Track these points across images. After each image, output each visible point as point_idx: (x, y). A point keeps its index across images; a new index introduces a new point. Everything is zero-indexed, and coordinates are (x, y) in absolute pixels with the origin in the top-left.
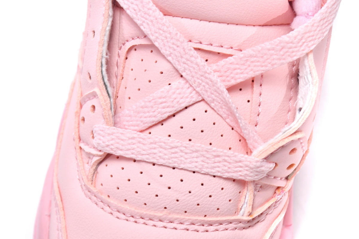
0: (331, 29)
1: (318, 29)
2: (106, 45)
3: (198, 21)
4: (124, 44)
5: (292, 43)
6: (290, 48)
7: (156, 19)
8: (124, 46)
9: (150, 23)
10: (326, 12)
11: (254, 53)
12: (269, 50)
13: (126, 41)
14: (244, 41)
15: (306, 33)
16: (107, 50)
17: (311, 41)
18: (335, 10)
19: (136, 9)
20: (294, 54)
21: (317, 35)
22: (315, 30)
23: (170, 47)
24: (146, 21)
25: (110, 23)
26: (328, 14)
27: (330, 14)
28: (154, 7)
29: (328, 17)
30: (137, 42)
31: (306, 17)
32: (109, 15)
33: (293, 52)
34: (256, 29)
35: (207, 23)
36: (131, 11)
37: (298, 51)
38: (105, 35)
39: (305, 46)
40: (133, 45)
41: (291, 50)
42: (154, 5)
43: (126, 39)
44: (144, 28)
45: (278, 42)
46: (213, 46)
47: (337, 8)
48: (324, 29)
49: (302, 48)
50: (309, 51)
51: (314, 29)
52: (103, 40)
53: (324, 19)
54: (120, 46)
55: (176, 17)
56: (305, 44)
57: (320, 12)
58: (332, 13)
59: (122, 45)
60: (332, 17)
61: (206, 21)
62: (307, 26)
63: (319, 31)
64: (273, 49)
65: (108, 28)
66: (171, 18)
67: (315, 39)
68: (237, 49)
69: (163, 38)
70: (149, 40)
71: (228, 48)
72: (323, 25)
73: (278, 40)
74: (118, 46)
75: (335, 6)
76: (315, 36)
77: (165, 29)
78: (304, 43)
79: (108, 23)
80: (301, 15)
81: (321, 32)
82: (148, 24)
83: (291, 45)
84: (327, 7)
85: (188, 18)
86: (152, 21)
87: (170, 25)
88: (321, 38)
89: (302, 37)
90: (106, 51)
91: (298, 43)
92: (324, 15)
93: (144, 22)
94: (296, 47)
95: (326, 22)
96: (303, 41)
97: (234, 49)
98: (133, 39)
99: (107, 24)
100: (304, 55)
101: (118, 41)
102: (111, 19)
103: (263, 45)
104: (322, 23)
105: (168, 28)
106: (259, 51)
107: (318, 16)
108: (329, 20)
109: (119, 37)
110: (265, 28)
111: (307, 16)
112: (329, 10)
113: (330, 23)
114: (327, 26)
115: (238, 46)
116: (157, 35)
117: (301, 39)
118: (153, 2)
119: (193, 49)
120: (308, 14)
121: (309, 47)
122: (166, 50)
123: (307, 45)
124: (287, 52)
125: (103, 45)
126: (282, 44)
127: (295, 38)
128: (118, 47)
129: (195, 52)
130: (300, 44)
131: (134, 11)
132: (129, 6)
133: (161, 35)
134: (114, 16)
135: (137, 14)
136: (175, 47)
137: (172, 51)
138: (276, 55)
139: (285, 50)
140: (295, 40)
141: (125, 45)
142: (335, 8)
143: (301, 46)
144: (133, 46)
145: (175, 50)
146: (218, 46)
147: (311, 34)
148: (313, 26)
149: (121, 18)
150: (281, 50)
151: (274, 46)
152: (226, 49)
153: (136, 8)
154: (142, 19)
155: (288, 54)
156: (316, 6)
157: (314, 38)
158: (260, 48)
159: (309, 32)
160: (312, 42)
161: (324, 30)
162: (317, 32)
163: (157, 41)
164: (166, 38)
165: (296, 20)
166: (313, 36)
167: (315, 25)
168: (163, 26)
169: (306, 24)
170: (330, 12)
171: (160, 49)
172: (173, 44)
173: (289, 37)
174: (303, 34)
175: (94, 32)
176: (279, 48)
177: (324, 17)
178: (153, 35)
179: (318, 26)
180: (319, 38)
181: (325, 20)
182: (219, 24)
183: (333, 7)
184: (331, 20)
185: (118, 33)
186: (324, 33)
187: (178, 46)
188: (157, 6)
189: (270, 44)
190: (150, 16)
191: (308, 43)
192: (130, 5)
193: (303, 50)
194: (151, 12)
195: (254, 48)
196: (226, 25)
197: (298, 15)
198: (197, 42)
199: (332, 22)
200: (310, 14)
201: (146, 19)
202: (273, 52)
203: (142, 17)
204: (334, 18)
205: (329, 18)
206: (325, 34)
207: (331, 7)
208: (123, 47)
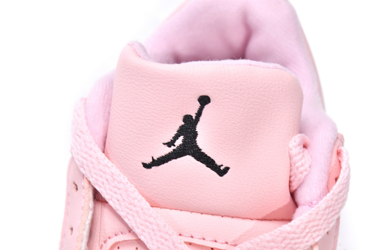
0: (338, 220)
1: (323, 218)
2: (85, 240)
3: (189, 213)
4: (105, 242)
5: (294, 233)
6: (292, 239)
7: (142, 210)
8: (106, 244)
9: (135, 215)
10: (332, 200)
11: (252, 246)
12: (269, 242)
13: (108, 239)
14: (241, 236)
15: (309, 222)
16: (86, 246)
17: (315, 232)
18: (343, 199)
19: (119, 199)
20: (297, 246)
21: (322, 225)
22: (320, 219)
23: (157, 241)
24: (130, 212)
25: (90, 217)
26: (334, 202)
27: (337, 203)
28: (140, 197)
29: (334, 205)
30: (121, 238)
31: (310, 206)
32: (89, 208)
33: (295, 244)
34: (254, 223)
35: (199, 215)
36: (114, 202)
37: (301, 243)
38: (84, 229)
39: (309, 237)
40: (116, 241)
41: (293, 242)
42: (140, 194)
43: (108, 236)
44: (129, 220)
45: (279, 232)
46: (205, 240)
47: (345, 196)
48: (330, 218)
49: (306, 239)
50: (314, 243)
51: (319, 217)
52: (82, 234)
53: (330, 207)
54: (101, 243)
55: (165, 208)
56: (309, 235)
57: (325, 198)
58: (339, 201)
59: (103, 243)
60: (339, 206)
61: (198, 213)
62: (311, 214)
63: (325, 220)
64: (273, 241)
65: (88, 222)
66: (158, 210)
67: (321, 230)
68: (233, 244)
69: (150, 231)
70: (135, 234)
71: (222, 243)
72: (328, 214)
73: (279, 230)
74: (98, 244)
75: (342, 194)
76: (320, 226)
77: (152, 220)
78: (308, 233)
79: (88, 216)
80: (304, 205)
81: (326, 222)
82: (133, 216)
83: (293, 235)
84: (333, 194)
85: (178, 210)
86: (137, 212)
87: (157, 216)
88: (327, 229)
89: (306, 226)
90: (85, 248)
91: (302, 233)
92: (330, 202)
93: (128, 214)
94: (298, 238)
95: (333, 211)
96: (307, 230)
97: (229, 244)
98: (116, 235)
99: (87, 218)
100: (308, 247)
101: (98, 238)
102: (91, 213)
103: (262, 237)
104: (327, 211)
105: (155, 219)
106: (258, 244)
107: (322, 204)
108: (336, 210)
109: (100, 234)
110: (264, 222)
111: (311, 204)
112: (335, 198)
113: (337, 213)
114: (334, 215)
115: (234, 241)
116: (143, 227)
117: (305, 228)
118: (138, 191)
119: (183, 243)
120: (312, 203)
121: (314, 239)
122: (153, 245)
123: (311, 236)
124: (288, 244)
125: (82, 241)
126: (283, 235)
127: (298, 227)
128: (99, 246)
129: (186, 245)
130: (304, 234)
131: (117, 201)
132: (112, 196)
133: (147, 227)
134: (94, 208)
135: (120, 205)
136: (163, 241)
137: (159, 245)
138: (276, 247)
139: (287, 241)
140: (298, 229)
141: (107, 242)
142: (342, 196)
143: (305, 237)
144: (116, 243)
145: (163, 244)
146: (212, 241)
147: (316, 223)
148: (317, 214)
149: (102, 212)
150: (282, 242)
151: (274, 237)
152: (220, 244)
153: (119, 197)
154: (126, 209)
155: (290, 246)
156: (320, 194)
157: (319, 228)
158: (259, 240)
159: (314, 220)
160: (317, 233)
161: (330, 220)
162: (322, 221)
163: (143, 235)
164: (153, 230)
165: (299, 210)
166: (317, 226)
167: (320, 213)
168: (150, 217)
169: (309, 212)
170: (336, 200)
171: (146, 243)
172: (162, 237)
173: (291, 226)
174: (307, 223)
175: (72, 229)
176: (280, 239)
177: (330, 205)
178: (138, 228)
179: (323, 215)
180: (325, 229)
181: (331, 209)
182: (213, 216)
183: (340, 194)
184: (338, 210)
185: (99, 229)
186: (330, 223)
187: (166, 240)
188: (143, 196)
189: (269, 235)
190: (135, 206)
191: (313, 234)
192: (113, 194)
193: (307, 242)
194: (136, 202)
195: (252, 241)
196: (220, 217)
197: (301, 205)
198: (188, 236)
199: (339, 212)
200: (314, 202)
201: (131, 210)
202: (273, 244)
203: (127, 208)
204: (341, 208)
205: (336, 208)
206: (331, 225)
207: (337, 195)
208: (104, 245)
